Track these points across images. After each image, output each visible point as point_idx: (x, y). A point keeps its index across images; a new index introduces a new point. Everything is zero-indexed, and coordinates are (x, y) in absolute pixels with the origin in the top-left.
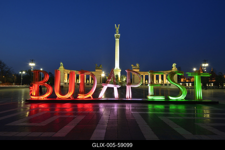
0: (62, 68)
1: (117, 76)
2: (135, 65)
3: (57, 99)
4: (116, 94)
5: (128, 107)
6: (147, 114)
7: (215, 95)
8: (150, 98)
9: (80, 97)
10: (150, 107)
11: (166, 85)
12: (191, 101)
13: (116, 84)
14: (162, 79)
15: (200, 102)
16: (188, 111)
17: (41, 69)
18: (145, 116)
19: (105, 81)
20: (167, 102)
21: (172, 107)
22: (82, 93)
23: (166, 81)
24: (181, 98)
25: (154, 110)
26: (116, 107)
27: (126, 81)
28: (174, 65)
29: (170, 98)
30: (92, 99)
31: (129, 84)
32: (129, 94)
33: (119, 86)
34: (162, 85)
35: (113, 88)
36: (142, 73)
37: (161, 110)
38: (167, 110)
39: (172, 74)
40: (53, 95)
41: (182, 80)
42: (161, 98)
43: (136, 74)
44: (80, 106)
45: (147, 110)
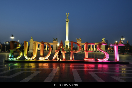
1: (67, 46)
8: (85, 59)
9: (41, 59)
10: (85, 65)
12: (112, 62)
20: (96, 63)
22: (42, 56)
24: (106, 60)
28: (103, 39)
29: (99, 60)
30: (48, 60)
31: (72, 51)
32: (72, 57)
35: (62, 53)
42: (93, 60)
44: (40, 65)
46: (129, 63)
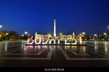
0: (36, 34)
1: (55, 37)
2: (61, 33)
3: (35, 44)
4: (55, 43)
5: (59, 47)
6: (65, 49)
7: (87, 43)
8: (65, 44)
9: (43, 43)
10: (65, 46)
11: (71, 39)
12: (78, 45)
13: (54, 39)
14: (70, 37)
15: (81, 45)
16: (77, 48)
17: (29, 34)
18: (64, 49)
19: (51, 38)
20: (71, 45)
21: (73, 46)
22: (44, 42)
23: (71, 38)
24: (75, 44)
25: (67, 47)
26: (55, 46)
27: (58, 38)
28: (74, 33)
29: (72, 44)
30: (47, 44)
31: (59, 39)
32: (59, 43)
33: (56, 40)
34: (69, 39)
35: (54, 41)
36: (63, 36)
37: (69, 48)
38: (71, 47)
39: (73, 36)
40: (34, 43)
41: (76, 38)
42: (69, 44)
43: (61, 36)
44: (43, 46)
45: (65, 47)
46: (87, 45)
